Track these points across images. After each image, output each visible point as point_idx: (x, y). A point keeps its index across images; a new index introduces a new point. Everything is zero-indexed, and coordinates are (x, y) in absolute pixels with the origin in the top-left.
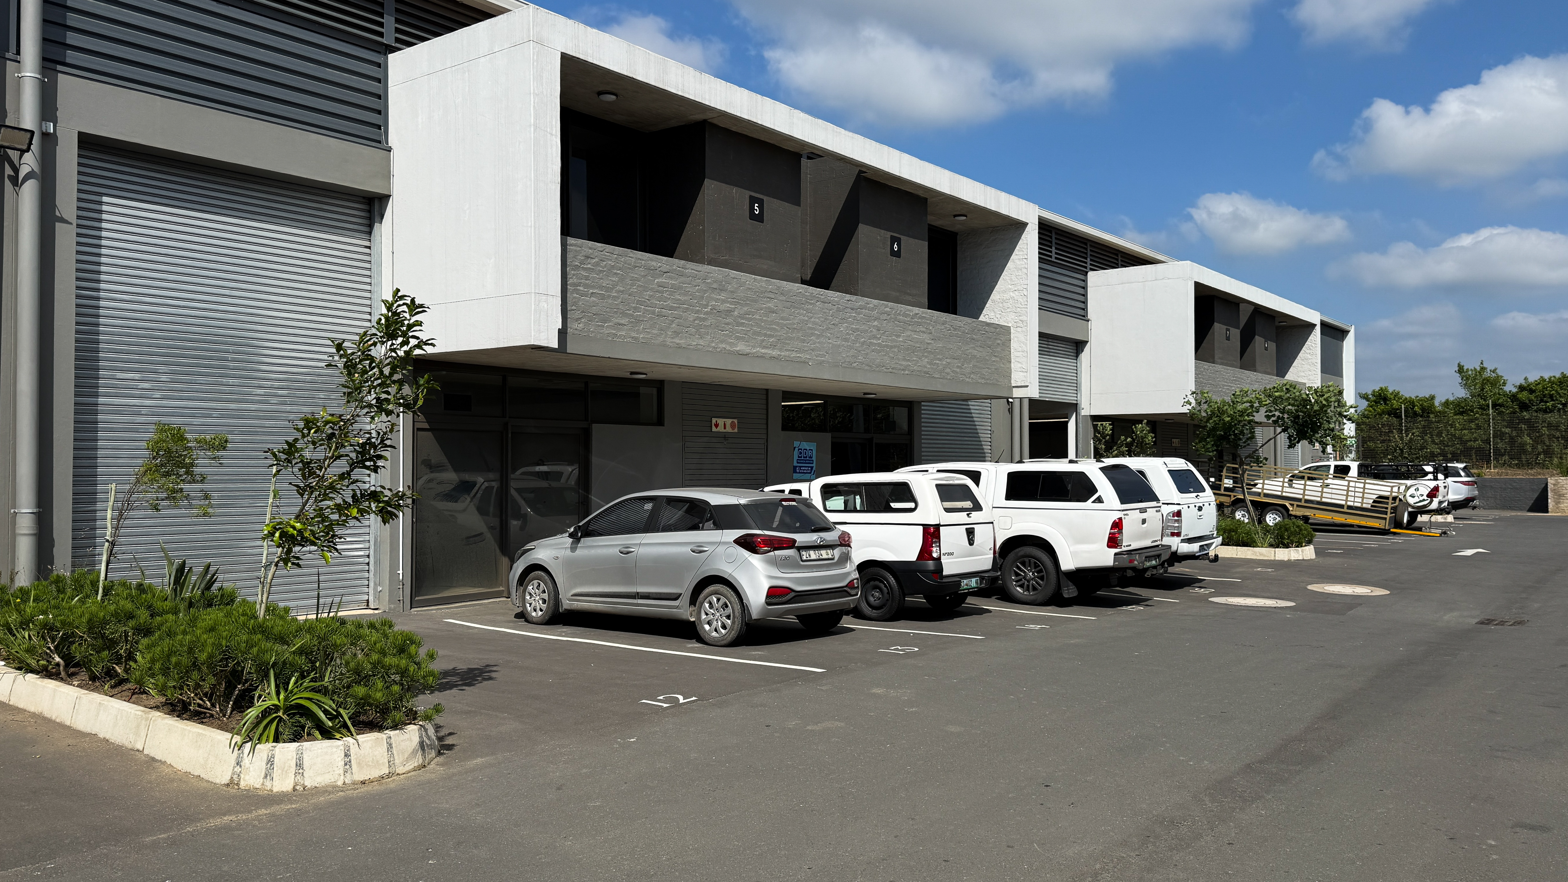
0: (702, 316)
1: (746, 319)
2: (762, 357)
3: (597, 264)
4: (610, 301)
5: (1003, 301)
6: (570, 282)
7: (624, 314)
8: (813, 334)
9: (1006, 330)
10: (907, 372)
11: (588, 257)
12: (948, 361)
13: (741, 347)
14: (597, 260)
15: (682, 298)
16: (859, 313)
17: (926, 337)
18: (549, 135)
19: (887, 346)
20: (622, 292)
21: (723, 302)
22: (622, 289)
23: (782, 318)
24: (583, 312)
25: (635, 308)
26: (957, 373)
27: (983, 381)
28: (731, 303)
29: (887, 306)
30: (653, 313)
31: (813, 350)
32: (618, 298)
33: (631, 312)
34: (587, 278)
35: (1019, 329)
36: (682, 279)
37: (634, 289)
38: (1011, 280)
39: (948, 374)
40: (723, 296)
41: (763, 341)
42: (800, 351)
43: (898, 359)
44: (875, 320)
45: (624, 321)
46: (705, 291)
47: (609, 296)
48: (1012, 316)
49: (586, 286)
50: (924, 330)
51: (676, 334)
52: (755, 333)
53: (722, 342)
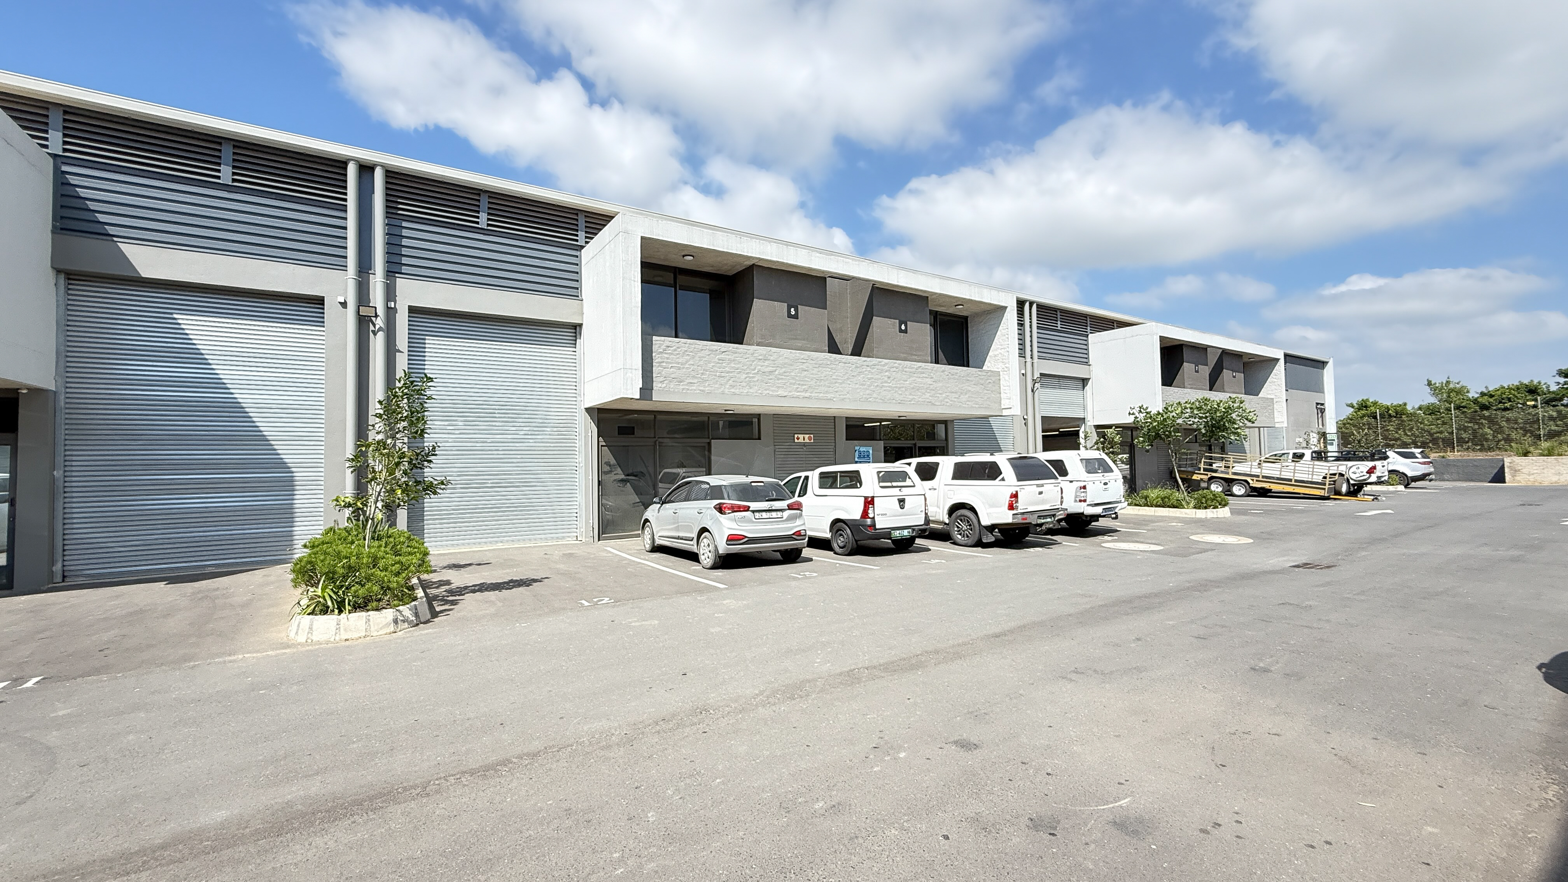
0: (751, 375)
1: (785, 376)
2: (798, 397)
3: (675, 350)
4: (684, 370)
5: (995, 356)
6: (657, 361)
7: (694, 377)
8: (836, 383)
9: (998, 374)
10: (913, 402)
11: (669, 347)
12: (947, 394)
13: (781, 392)
14: (674, 348)
15: (737, 366)
16: (873, 368)
17: (929, 381)
18: (633, 282)
19: (896, 387)
20: (693, 365)
21: (767, 366)
22: (693, 363)
23: (812, 374)
24: (665, 377)
25: (702, 374)
26: (955, 401)
27: (977, 406)
28: (772, 367)
29: (895, 363)
30: (716, 376)
31: (836, 392)
32: (690, 368)
33: (699, 376)
34: (668, 358)
35: (1005, 373)
36: (736, 355)
37: (701, 363)
38: (999, 342)
39: (947, 402)
40: (766, 363)
41: (798, 388)
42: (827, 392)
43: (906, 395)
44: (886, 372)
45: (695, 381)
46: (753, 361)
47: (684, 368)
48: (1001, 364)
49: (667, 363)
50: (927, 376)
51: (732, 386)
52: (791, 384)
53: (766, 390)
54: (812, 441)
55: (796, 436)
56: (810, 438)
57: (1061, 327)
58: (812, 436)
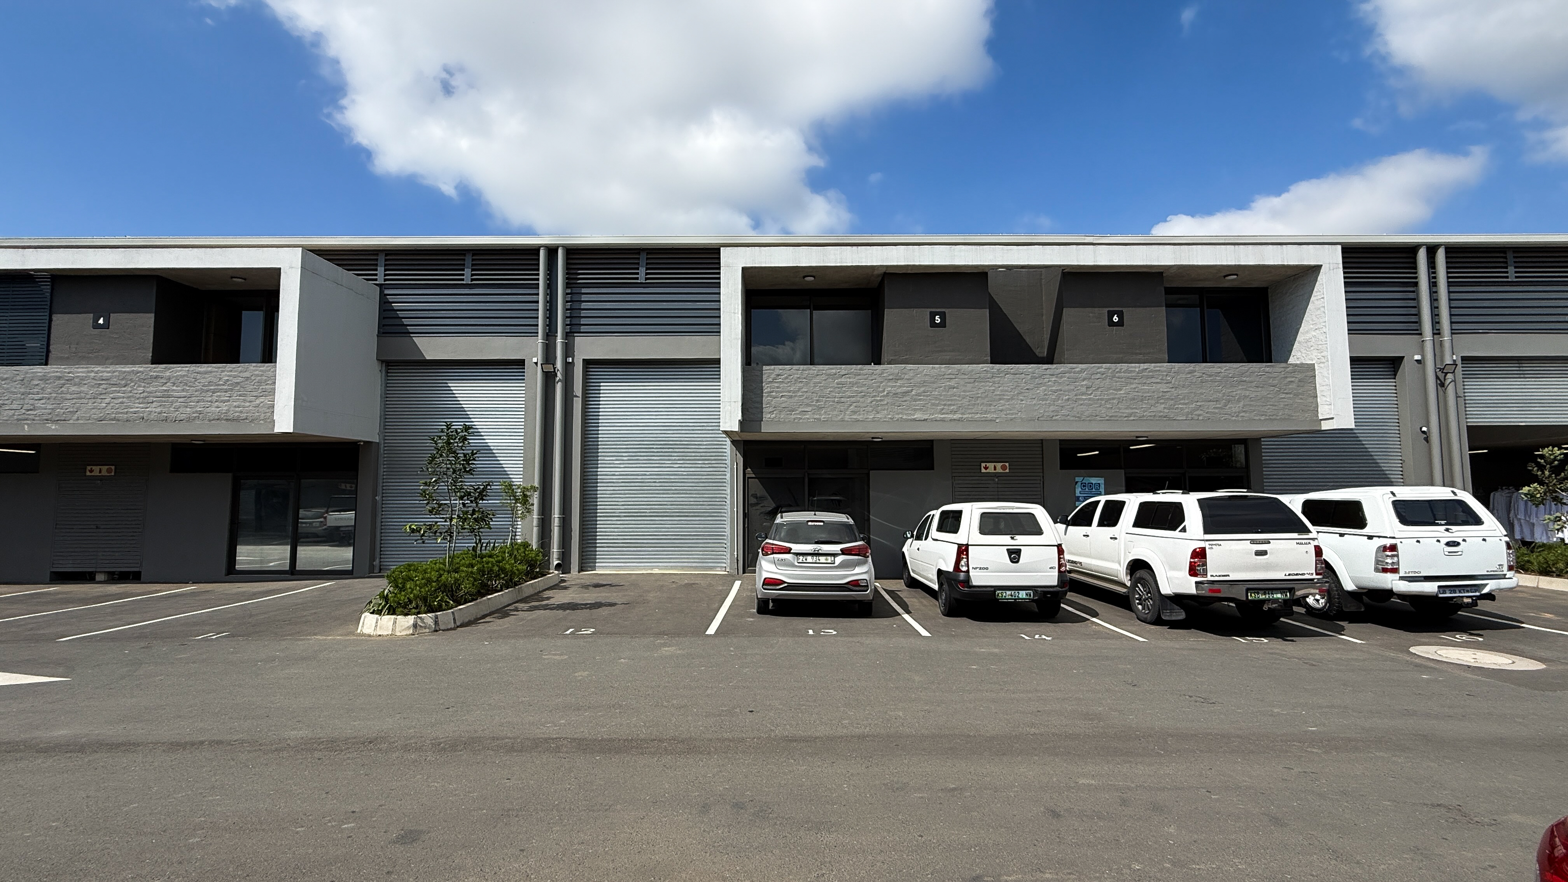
0: (879, 398)
1: (924, 396)
2: (943, 420)
3: (786, 378)
4: (797, 398)
5: (1307, 341)
6: (766, 390)
7: (808, 405)
8: (1000, 399)
10: (1132, 418)
11: (779, 375)
12: (1199, 404)
13: (918, 416)
14: (786, 375)
15: (860, 389)
16: (1061, 377)
17: (1163, 387)
18: (733, 314)
19: (1102, 399)
20: (807, 392)
21: (900, 387)
22: (806, 390)
23: (964, 391)
24: (775, 407)
25: (818, 401)
26: (1215, 413)
27: (1263, 418)
28: (907, 387)
29: (1101, 367)
30: (834, 401)
31: (1001, 411)
32: (803, 396)
33: (814, 403)
34: (778, 387)
35: (1322, 365)
36: (860, 377)
37: (817, 389)
38: (1313, 320)
39: (1199, 415)
40: (899, 383)
41: (943, 409)
42: (986, 412)
43: (1119, 409)
44: (1084, 380)
45: (809, 409)
46: (881, 382)
47: (795, 396)
48: (1315, 353)
49: (777, 392)
50: (1158, 381)
51: (854, 412)
52: (933, 404)
53: (898, 414)
54: (1007, 471)
55: (983, 465)
56: (1004, 468)
57: (1516, 277)
58: (1007, 464)
